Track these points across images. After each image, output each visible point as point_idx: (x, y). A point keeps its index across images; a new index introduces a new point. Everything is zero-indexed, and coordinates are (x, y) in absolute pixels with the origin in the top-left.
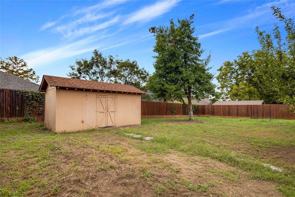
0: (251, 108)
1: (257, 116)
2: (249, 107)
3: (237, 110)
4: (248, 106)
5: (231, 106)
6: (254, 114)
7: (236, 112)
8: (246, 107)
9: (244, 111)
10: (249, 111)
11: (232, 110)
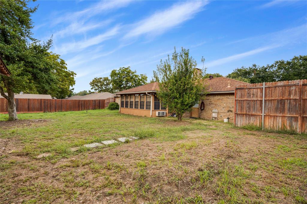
0: (45, 102)
1: (50, 109)
2: (43, 101)
3: (29, 104)
4: (41, 100)
5: (20, 99)
6: (47, 109)
7: (27, 106)
8: (40, 101)
9: (37, 105)
10: (42, 105)
11: (21, 104)
